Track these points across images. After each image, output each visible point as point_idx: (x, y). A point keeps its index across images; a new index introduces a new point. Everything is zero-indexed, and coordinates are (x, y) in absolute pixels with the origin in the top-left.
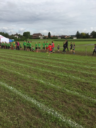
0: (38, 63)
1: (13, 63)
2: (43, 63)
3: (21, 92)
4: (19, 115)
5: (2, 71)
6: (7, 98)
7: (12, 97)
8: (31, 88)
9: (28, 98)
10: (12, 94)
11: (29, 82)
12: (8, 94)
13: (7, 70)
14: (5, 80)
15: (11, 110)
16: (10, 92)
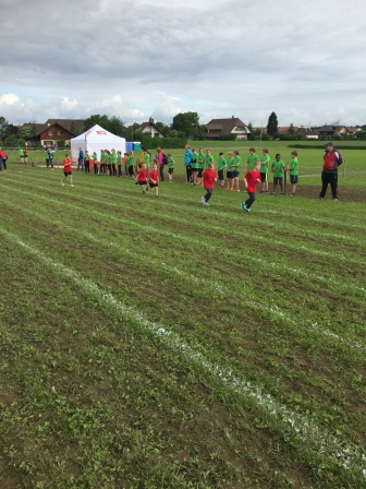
0: (247, 235)
1: (149, 228)
2: (267, 236)
3: (202, 351)
4: (213, 455)
5: (115, 260)
6: (151, 371)
7: (170, 371)
8: (239, 340)
9: (236, 382)
10: (167, 356)
11: (225, 312)
12: (153, 355)
13: (132, 254)
14: (132, 294)
15: (177, 428)
16: (160, 346)
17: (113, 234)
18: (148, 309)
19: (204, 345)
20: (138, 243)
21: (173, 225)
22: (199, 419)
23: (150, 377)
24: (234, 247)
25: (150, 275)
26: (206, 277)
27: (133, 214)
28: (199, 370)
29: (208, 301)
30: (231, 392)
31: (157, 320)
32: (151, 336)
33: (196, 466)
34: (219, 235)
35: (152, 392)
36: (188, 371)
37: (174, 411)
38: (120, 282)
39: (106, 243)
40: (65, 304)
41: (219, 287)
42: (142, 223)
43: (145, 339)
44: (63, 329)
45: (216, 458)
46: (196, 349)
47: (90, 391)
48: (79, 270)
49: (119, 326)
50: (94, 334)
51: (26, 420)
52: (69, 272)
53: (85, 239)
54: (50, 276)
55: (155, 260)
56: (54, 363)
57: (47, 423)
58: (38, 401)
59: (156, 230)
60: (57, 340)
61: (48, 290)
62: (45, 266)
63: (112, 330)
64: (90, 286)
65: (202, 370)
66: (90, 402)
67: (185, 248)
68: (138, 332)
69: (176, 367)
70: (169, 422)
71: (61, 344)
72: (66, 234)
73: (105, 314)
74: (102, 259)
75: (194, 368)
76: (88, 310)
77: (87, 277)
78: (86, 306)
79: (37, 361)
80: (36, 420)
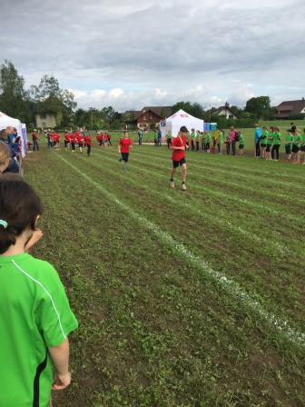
1: (219, 193)
3: (260, 301)
4: (264, 392)
5: (188, 218)
6: (212, 311)
7: (229, 314)
8: (296, 295)
9: (291, 332)
10: (227, 300)
11: (283, 269)
12: (215, 298)
13: (203, 214)
14: (200, 247)
15: (233, 363)
16: (222, 292)
17: (188, 197)
18: (213, 260)
19: (262, 295)
20: (208, 205)
21: (241, 192)
22: (253, 359)
23: (211, 316)
24: (297, 213)
25: (217, 232)
26: (268, 237)
27: (206, 181)
28: (256, 316)
29: (269, 258)
30: (285, 339)
31: (220, 270)
32: (214, 282)
33: (248, 398)
34: (283, 202)
35: (212, 329)
36: (246, 316)
37: (231, 348)
38: (191, 236)
39: (182, 204)
40: (145, 250)
41: (279, 247)
42: (213, 189)
43: (209, 284)
44: (143, 269)
45: (267, 395)
46: (254, 298)
47: (161, 321)
48: (159, 224)
49: (188, 271)
50: (167, 275)
51: (110, 335)
52: (151, 225)
53: (166, 200)
54: (136, 227)
55: (222, 219)
56: (134, 295)
57: (125, 341)
58: (120, 322)
59: (225, 195)
60: (138, 277)
61: (134, 238)
62: (133, 220)
63: (181, 274)
64: (167, 237)
65: (259, 317)
66: (160, 330)
67: (249, 211)
68: (203, 278)
69: (235, 311)
70: (226, 357)
71: (140, 280)
72: (151, 196)
73: (177, 261)
74: (177, 217)
75: (251, 314)
76: (163, 256)
77: (164, 230)
78: (162, 252)
79: (122, 291)
80: (118, 337)
